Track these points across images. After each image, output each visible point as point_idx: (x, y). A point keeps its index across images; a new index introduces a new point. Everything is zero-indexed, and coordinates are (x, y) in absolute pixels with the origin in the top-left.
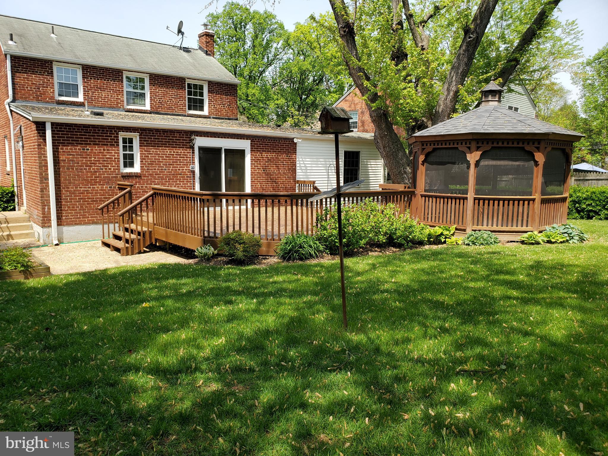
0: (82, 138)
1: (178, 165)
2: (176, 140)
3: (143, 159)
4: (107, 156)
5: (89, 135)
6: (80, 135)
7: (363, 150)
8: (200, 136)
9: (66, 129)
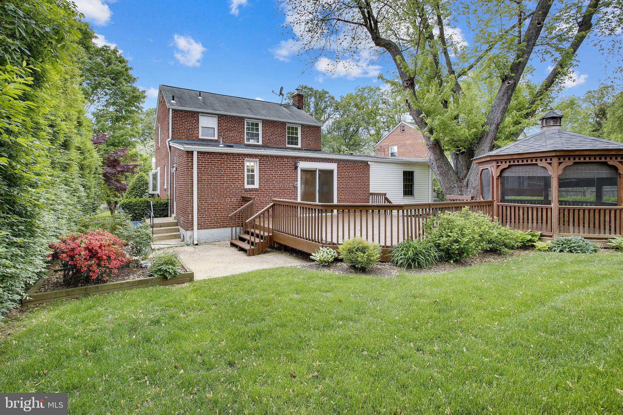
0: (218, 163)
1: (286, 182)
2: (285, 163)
3: (261, 178)
4: (236, 176)
5: (223, 161)
6: (217, 161)
7: (416, 170)
8: (302, 161)
9: (207, 156)
